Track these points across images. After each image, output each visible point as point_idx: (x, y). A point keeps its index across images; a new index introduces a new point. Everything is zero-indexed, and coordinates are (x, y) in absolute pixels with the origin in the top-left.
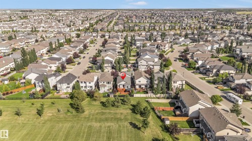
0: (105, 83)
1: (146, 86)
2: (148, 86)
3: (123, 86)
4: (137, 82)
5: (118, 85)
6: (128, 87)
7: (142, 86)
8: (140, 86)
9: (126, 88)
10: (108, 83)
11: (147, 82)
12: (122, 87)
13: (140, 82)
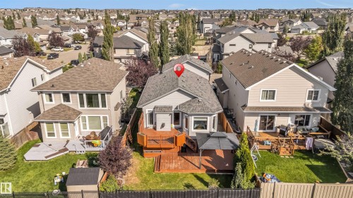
0: (74, 102)
1: (302, 121)
2: (314, 121)
3: (177, 117)
4: (255, 95)
5: (147, 109)
6: (202, 125)
7: (279, 121)
8: (267, 122)
9: (193, 132)
10: (92, 100)
11: (314, 95)
12: (166, 124)
13: (270, 94)
